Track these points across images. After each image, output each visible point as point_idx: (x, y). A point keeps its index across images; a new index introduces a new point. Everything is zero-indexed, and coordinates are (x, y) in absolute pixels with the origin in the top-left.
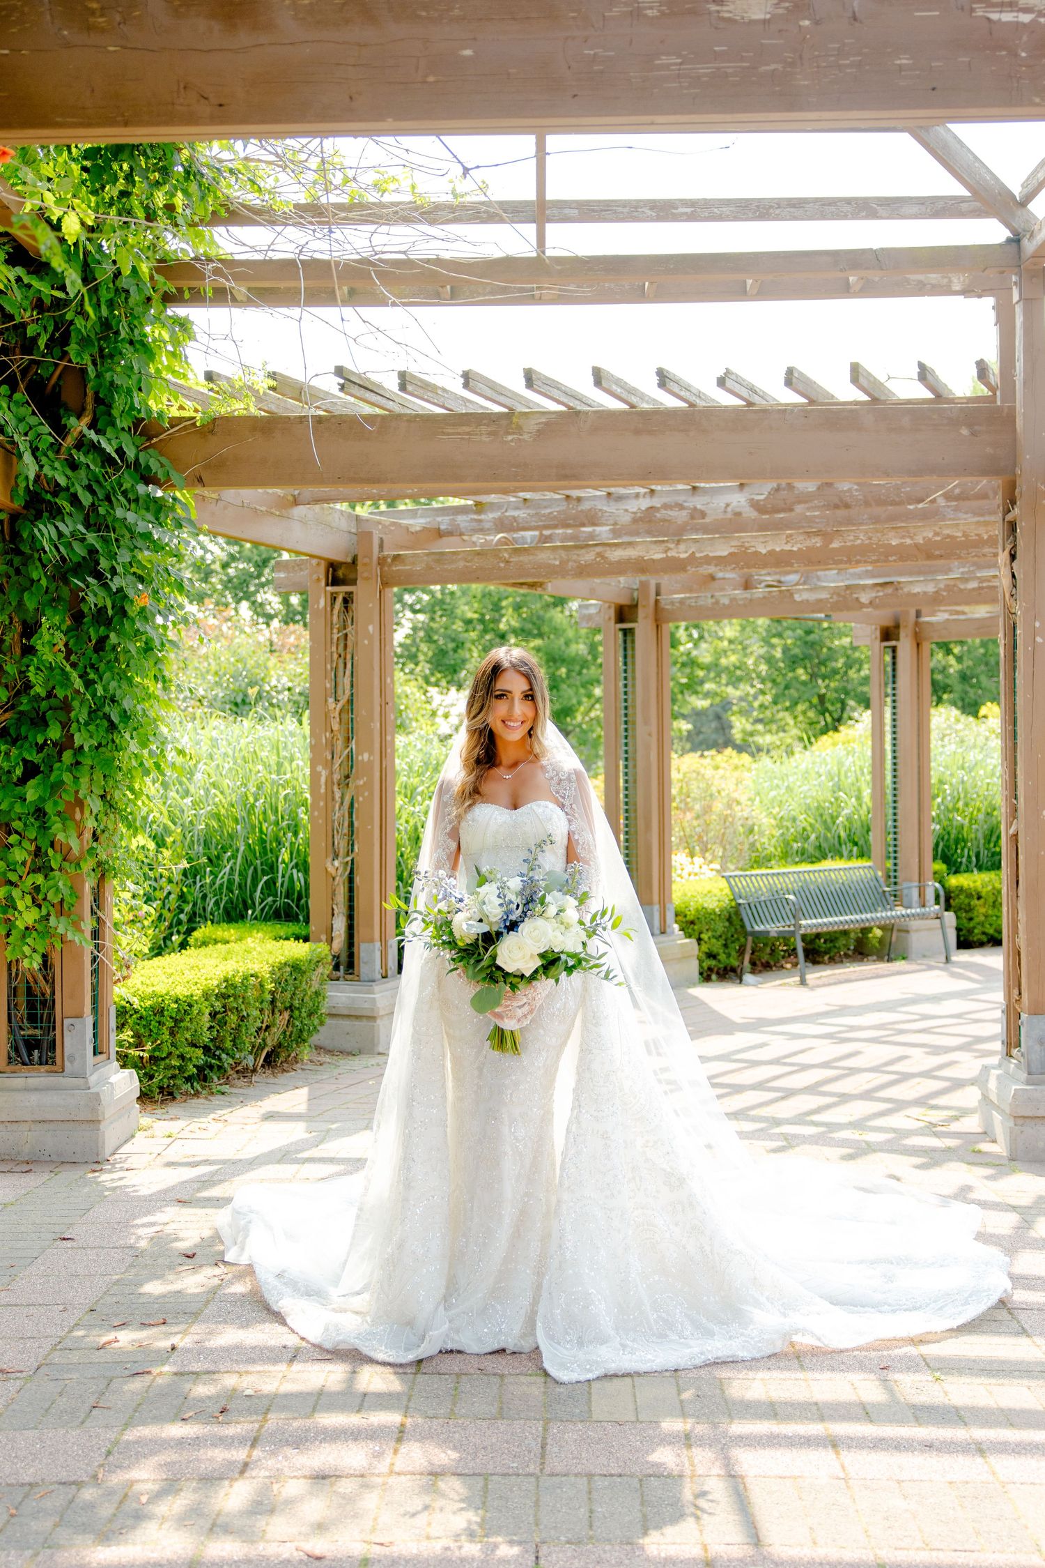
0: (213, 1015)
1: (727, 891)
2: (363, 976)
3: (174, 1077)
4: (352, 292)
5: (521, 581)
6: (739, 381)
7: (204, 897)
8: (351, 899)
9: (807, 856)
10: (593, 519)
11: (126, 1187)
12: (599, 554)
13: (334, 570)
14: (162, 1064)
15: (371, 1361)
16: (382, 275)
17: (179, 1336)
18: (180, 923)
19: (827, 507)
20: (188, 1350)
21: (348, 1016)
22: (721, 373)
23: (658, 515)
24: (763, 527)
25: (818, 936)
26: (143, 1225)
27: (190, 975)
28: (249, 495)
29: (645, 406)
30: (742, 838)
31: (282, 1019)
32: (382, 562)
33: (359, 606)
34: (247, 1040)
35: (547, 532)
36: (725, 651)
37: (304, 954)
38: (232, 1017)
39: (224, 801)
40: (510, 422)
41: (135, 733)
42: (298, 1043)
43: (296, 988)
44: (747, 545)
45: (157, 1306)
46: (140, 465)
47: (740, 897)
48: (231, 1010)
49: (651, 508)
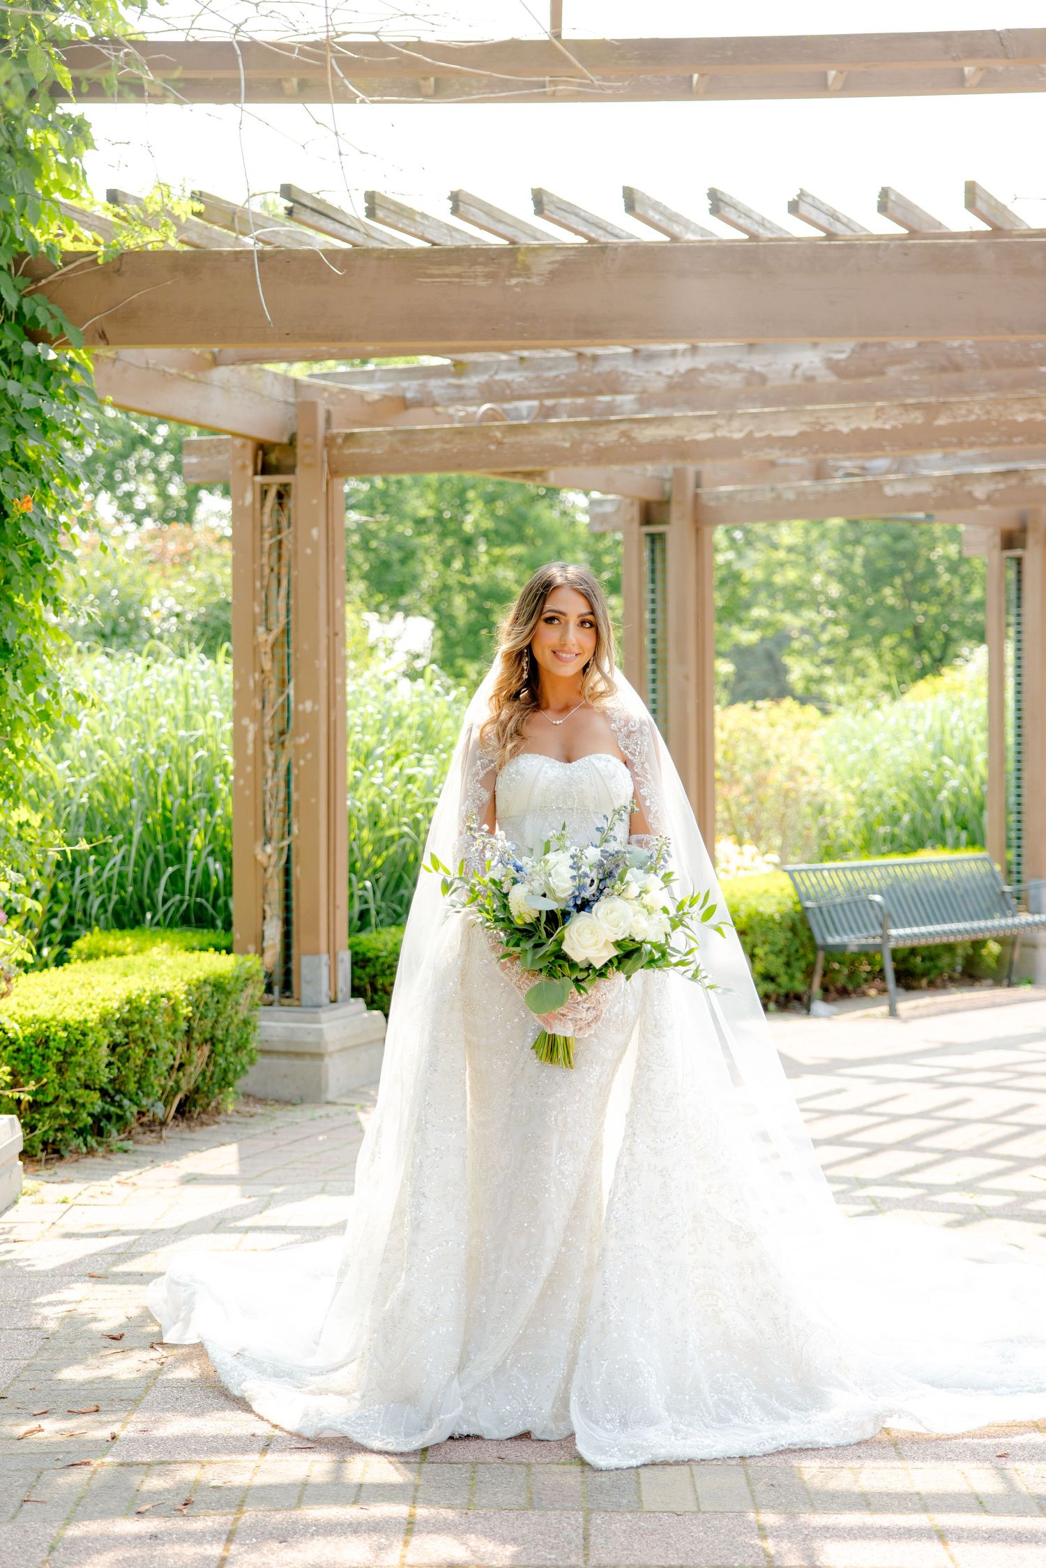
0: (113, 1047)
1: (790, 890)
2: (304, 1001)
3: (61, 1129)
4: (303, 84)
5: (517, 469)
6: (816, 205)
7: (86, 895)
8: (287, 897)
9: (896, 845)
10: (613, 385)
11: (16, 1260)
12: (624, 434)
13: (265, 454)
14: (47, 1112)
15: (363, 1449)
16: (344, 62)
17: (120, 1424)
18: (51, 929)
19: (931, 369)
20: (132, 1440)
21: (286, 1054)
22: (793, 196)
23: (702, 380)
24: (843, 397)
25: (913, 951)
26: (50, 1304)
27: (80, 995)
28: (155, 355)
29: (690, 237)
30: (808, 822)
31: (200, 1056)
32: (329, 442)
33: (298, 503)
34: (156, 1083)
35: (549, 402)
36: (782, 564)
37: (229, 968)
38: (137, 1050)
39: (113, 765)
40: (516, 261)
41: (19, 671)
42: (220, 1087)
43: (219, 1014)
44: (823, 421)
45: (83, 1393)
46: (24, 316)
47: (809, 898)
48: (134, 1042)
49: (693, 371)
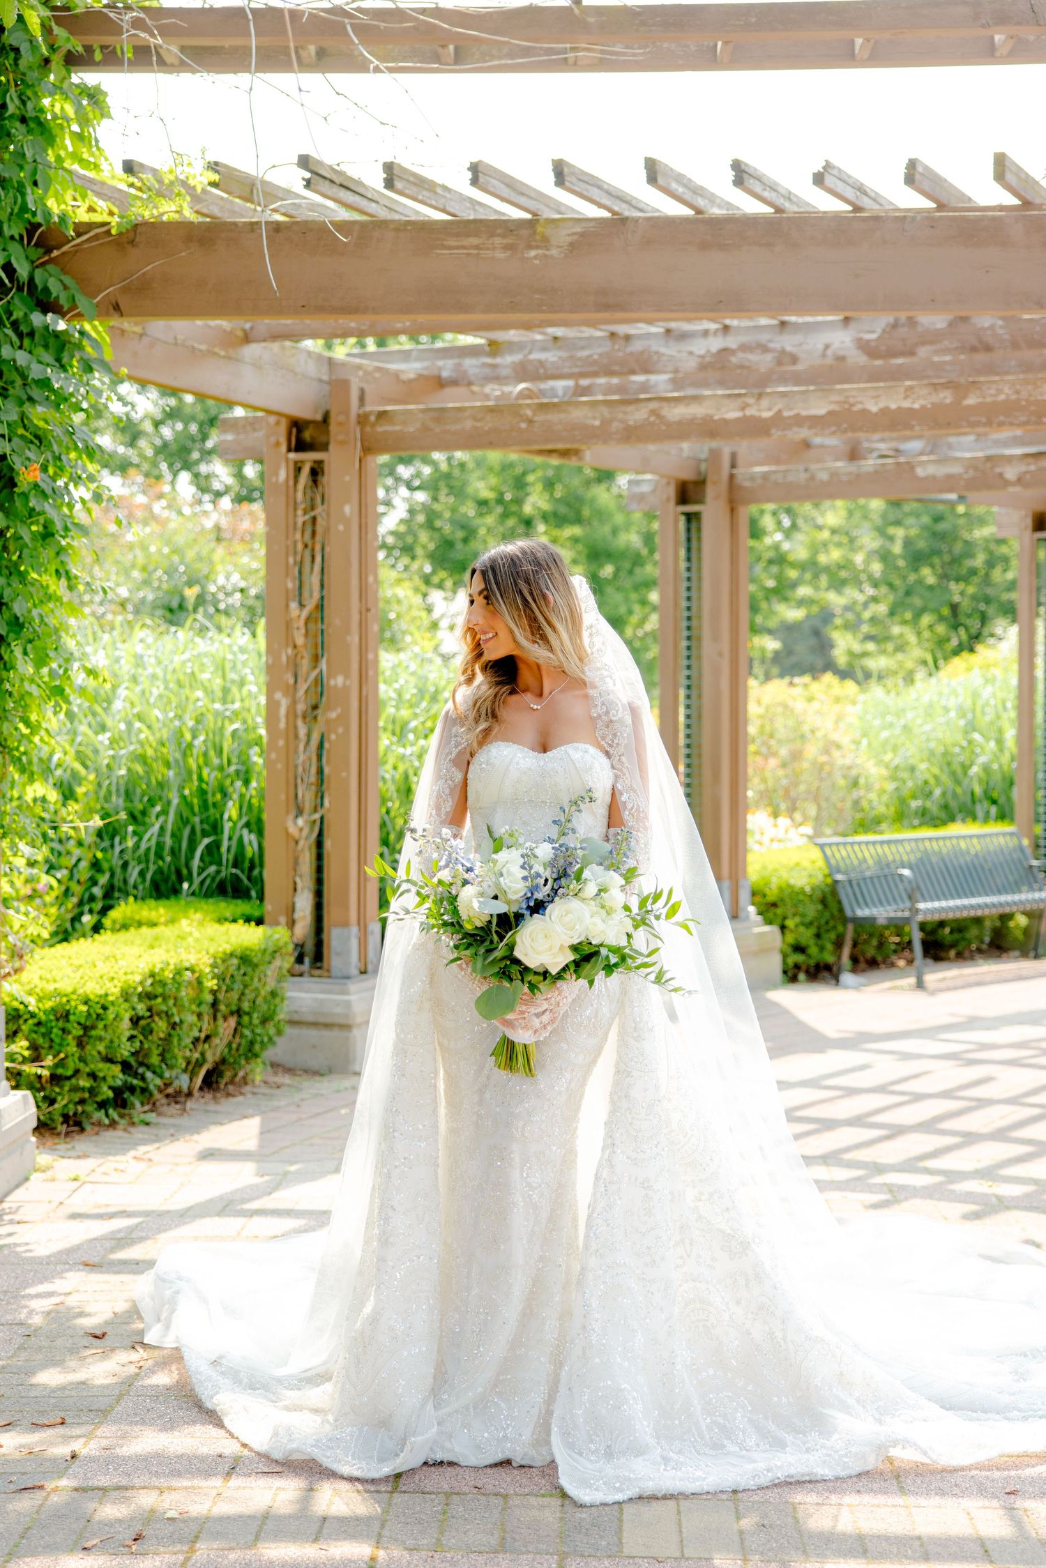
0: (135, 1021)
1: (821, 863)
2: (334, 972)
3: (82, 1102)
4: (321, 53)
5: (550, 447)
6: (843, 178)
7: (125, 865)
8: (319, 870)
9: (927, 818)
10: (645, 364)
11: (16, 1245)
12: (653, 412)
13: (299, 431)
14: (67, 1085)
15: (332, 1475)
16: (361, 30)
17: (82, 1440)
18: (92, 899)
19: (962, 349)
20: (93, 1459)
21: (315, 1024)
22: (819, 167)
23: (734, 360)
24: (874, 377)
25: (942, 924)
26: (38, 1296)
27: (103, 968)
28: (183, 328)
29: (716, 211)
30: (842, 793)
31: (226, 1028)
32: (362, 420)
33: (330, 479)
34: (180, 1055)
35: (584, 382)
36: (825, 545)
37: (256, 941)
38: (160, 1023)
39: (151, 738)
40: (535, 232)
41: (29, 647)
42: (247, 1059)
43: (246, 986)
44: (852, 400)
45: (53, 1401)
46: (36, 287)
47: (839, 871)
48: (159, 1014)
49: (725, 350)
